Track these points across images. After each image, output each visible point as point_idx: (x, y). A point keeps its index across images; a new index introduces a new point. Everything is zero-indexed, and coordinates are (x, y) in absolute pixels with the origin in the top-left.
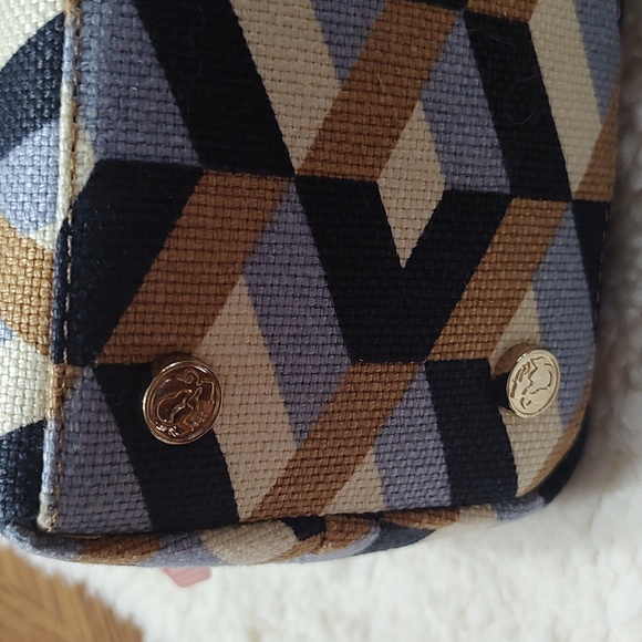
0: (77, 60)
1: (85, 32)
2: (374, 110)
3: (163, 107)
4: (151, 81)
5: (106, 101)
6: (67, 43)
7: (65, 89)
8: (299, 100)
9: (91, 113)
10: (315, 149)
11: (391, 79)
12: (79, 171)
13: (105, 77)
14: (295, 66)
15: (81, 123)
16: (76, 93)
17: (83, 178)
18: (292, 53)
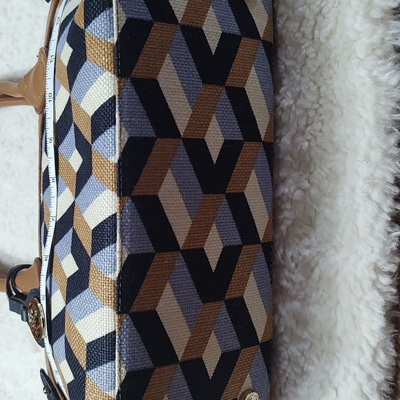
0: (120, 345)
1: (122, 336)
2: (200, 337)
3: (144, 354)
4: (140, 347)
5: (129, 355)
6: (117, 340)
7: (117, 353)
8: (180, 341)
9: (125, 359)
10: (184, 353)
11: (204, 327)
12: (122, 375)
13: (128, 349)
14: (179, 331)
15: (122, 362)
16: (120, 354)
17: (123, 377)
18: (177, 328)
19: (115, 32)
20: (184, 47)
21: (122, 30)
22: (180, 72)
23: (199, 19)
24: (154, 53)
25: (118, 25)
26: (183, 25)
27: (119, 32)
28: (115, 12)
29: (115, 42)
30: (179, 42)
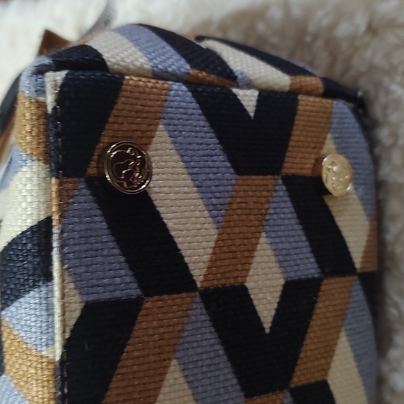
19: (58, 338)
20: (208, 336)
21: (72, 331)
22: (200, 389)
23: (239, 267)
24: (143, 368)
25: (64, 322)
26: (207, 289)
27: (67, 336)
28: (57, 294)
29: (58, 358)
30: (197, 329)
